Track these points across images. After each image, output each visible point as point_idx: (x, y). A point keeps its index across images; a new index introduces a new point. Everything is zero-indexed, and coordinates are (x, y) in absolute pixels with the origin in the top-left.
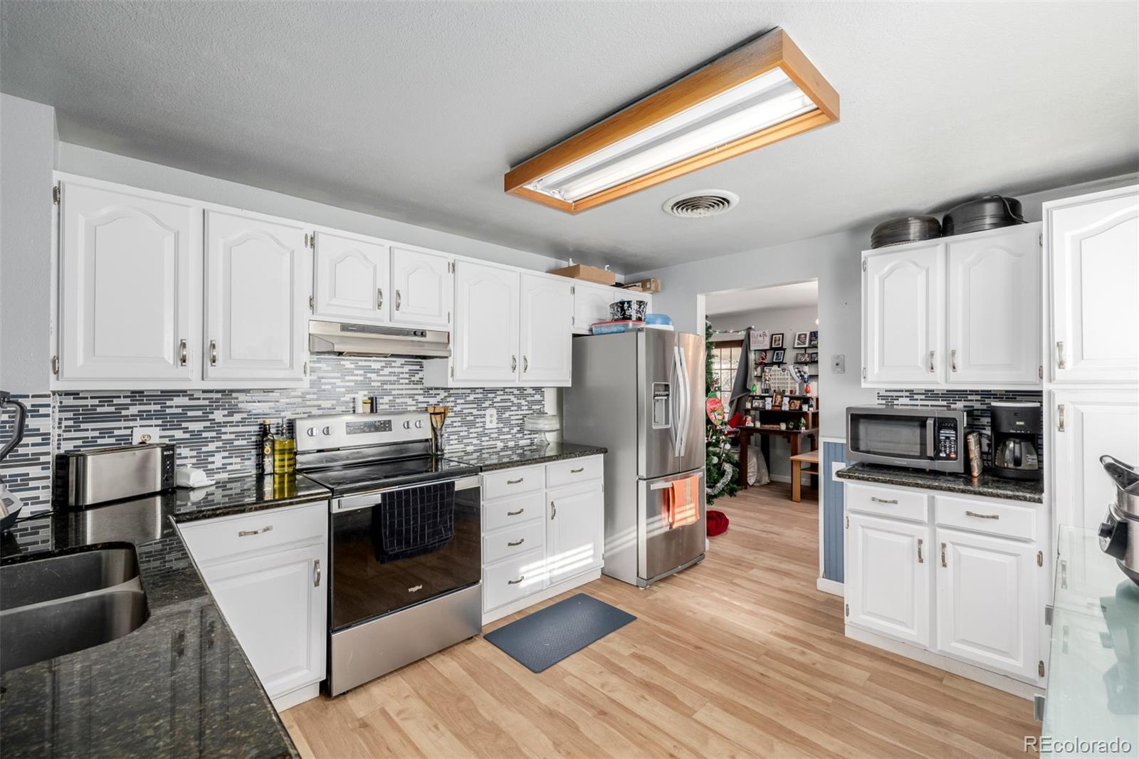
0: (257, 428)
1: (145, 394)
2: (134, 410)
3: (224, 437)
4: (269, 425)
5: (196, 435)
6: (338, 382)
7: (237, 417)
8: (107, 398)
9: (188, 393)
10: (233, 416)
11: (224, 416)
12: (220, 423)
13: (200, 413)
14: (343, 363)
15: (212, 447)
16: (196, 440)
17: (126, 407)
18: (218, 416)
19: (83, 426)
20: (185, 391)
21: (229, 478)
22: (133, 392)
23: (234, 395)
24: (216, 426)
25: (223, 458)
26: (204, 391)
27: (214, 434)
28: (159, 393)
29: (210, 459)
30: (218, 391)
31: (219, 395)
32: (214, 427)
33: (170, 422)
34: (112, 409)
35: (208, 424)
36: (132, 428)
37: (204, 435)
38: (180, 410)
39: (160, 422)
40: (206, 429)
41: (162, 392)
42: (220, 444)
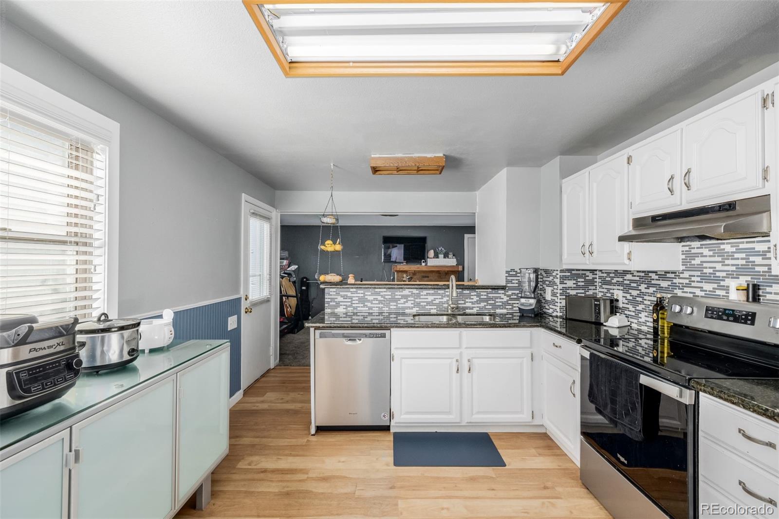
0: (655, 299)
1: (619, 272)
2: (614, 281)
3: (646, 302)
4: (660, 298)
5: (634, 297)
6: (719, 266)
7: (651, 290)
8: (608, 273)
9: (632, 272)
10: (649, 289)
11: (645, 288)
12: (643, 293)
13: (635, 285)
14: (722, 247)
15: (640, 307)
16: (634, 302)
17: (612, 278)
18: (643, 287)
19: (604, 286)
20: (630, 271)
21: (648, 331)
22: (615, 271)
23: (650, 274)
24: (642, 294)
25: (646, 316)
26: (638, 272)
27: (640, 299)
28: (622, 272)
29: (640, 315)
30: (643, 272)
31: (643, 274)
32: (641, 295)
33: (627, 288)
34: (609, 279)
35: (638, 292)
36: (613, 289)
37: (638, 299)
38: (628, 282)
39: (622, 288)
40: (639, 295)
41: (623, 271)
42: (643, 306)
